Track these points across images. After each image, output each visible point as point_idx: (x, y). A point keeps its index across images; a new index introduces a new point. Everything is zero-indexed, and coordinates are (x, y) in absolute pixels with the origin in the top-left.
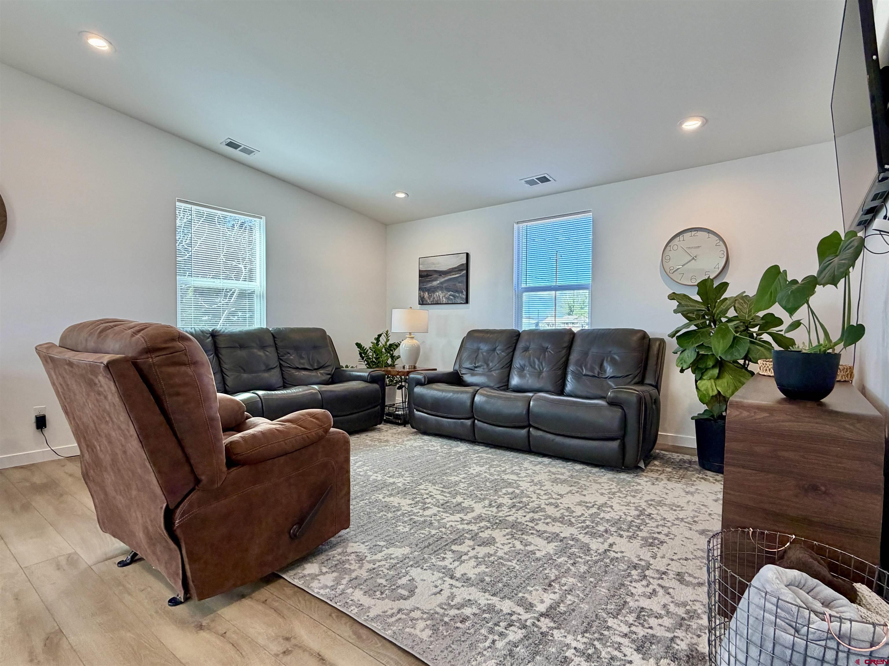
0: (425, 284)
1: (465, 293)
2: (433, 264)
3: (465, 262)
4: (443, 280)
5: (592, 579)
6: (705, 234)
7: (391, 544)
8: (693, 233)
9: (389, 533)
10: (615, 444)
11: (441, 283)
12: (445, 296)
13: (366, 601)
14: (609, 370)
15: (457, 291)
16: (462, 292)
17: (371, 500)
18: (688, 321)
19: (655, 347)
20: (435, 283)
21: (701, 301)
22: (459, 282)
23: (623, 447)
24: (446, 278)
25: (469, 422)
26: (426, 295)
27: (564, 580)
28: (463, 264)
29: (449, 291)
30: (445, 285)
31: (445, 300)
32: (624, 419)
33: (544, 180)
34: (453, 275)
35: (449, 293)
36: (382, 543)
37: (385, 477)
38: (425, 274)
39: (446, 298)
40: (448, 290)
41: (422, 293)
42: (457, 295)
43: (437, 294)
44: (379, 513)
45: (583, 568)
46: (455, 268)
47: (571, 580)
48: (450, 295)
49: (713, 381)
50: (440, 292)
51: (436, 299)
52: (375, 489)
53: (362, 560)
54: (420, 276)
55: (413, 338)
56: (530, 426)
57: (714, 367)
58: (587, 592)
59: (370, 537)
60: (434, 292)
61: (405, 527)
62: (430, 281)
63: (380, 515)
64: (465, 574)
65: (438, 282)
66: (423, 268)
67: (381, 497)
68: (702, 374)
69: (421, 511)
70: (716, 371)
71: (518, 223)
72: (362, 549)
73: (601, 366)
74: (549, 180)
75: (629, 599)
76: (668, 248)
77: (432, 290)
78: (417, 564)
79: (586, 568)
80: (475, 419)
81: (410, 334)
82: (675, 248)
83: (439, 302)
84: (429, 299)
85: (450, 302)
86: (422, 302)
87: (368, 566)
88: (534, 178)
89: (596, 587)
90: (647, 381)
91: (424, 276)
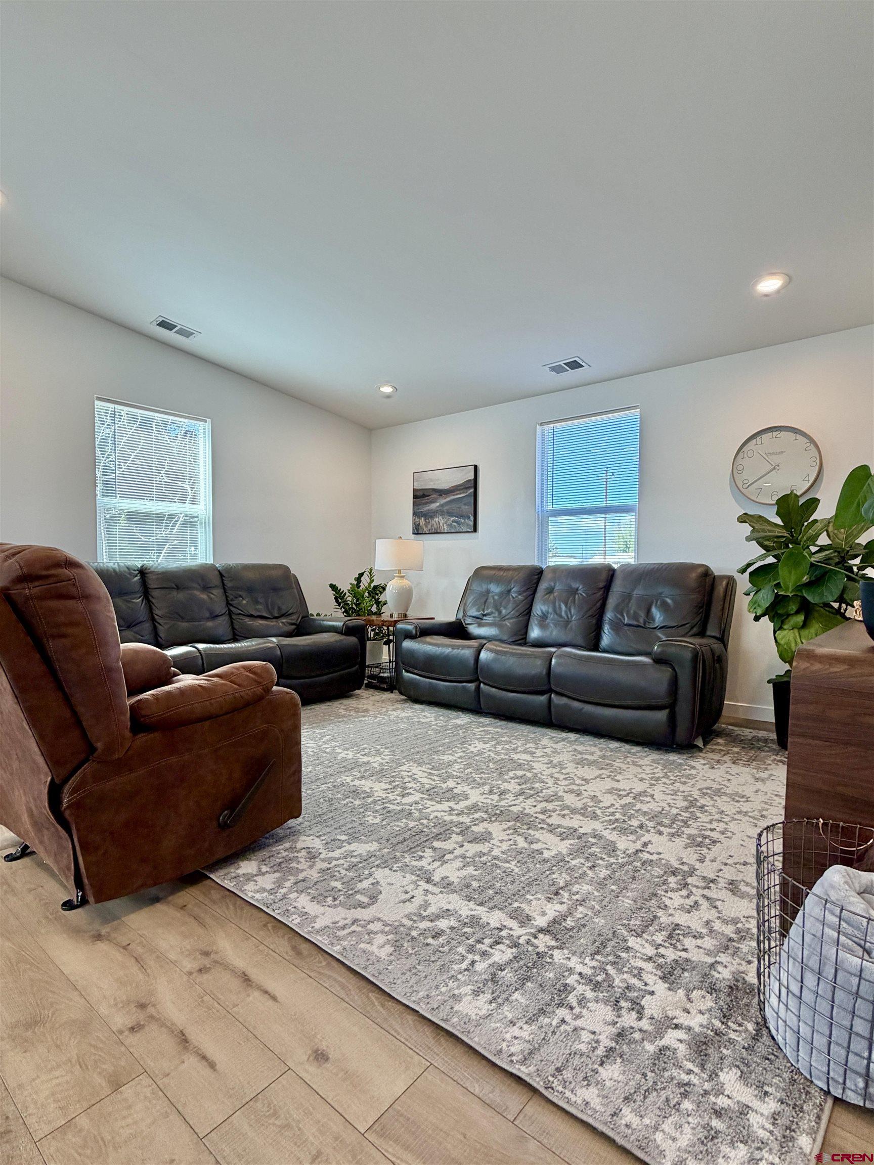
0: (420, 507)
1: (472, 518)
2: (431, 480)
3: (473, 477)
4: (445, 501)
5: (613, 887)
6: (791, 435)
7: (354, 837)
8: (775, 434)
9: (354, 825)
10: (661, 716)
11: (442, 506)
12: (446, 523)
13: (312, 908)
14: (658, 616)
15: (462, 516)
16: (469, 518)
17: (335, 784)
18: (765, 552)
19: (721, 588)
20: (434, 506)
21: (782, 524)
22: (465, 504)
23: (672, 718)
24: (448, 499)
25: (472, 686)
26: (422, 522)
27: (576, 888)
28: (470, 480)
29: (452, 516)
30: (445, 508)
31: (446, 529)
32: (674, 682)
33: (574, 365)
34: (457, 494)
35: (452, 519)
36: (343, 838)
37: (358, 755)
38: (421, 493)
39: (448, 525)
40: (450, 514)
41: (417, 520)
42: (463, 521)
43: (437, 519)
44: (344, 800)
45: (604, 873)
46: (460, 485)
47: (586, 888)
48: (454, 521)
49: (796, 631)
50: (440, 518)
51: (435, 526)
52: (343, 770)
53: (314, 857)
54: (415, 497)
55: (403, 577)
56: (550, 691)
57: (797, 612)
58: (604, 903)
59: (328, 830)
60: (432, 517)
61: (375, 817)
62: (426, 503)
63: (345, 802)
64: (447, 877)
65: (438, 504)
66: (418, 486)
67: (349, 779)
68: (783, 622)
69: (398, 798)
70: (800, 618)
71: (541, 424)
72: (316, 844)
73: (649, 611)
74: (582, 366)
75: (660, 913)
76: (741, 454)
77: (428, 516)
78: (385, 864)
79: (608, 872)
80: (481, 682)
81: (400, 571)
82: (750, 454)
83: (439, 531)
84: (427, 527)
85: (453, 531)
86: (417, 531)
87: (320, 865)
88: (561, 363)
89: (618, 897)
90: (708, 633)
91: (420, 496)
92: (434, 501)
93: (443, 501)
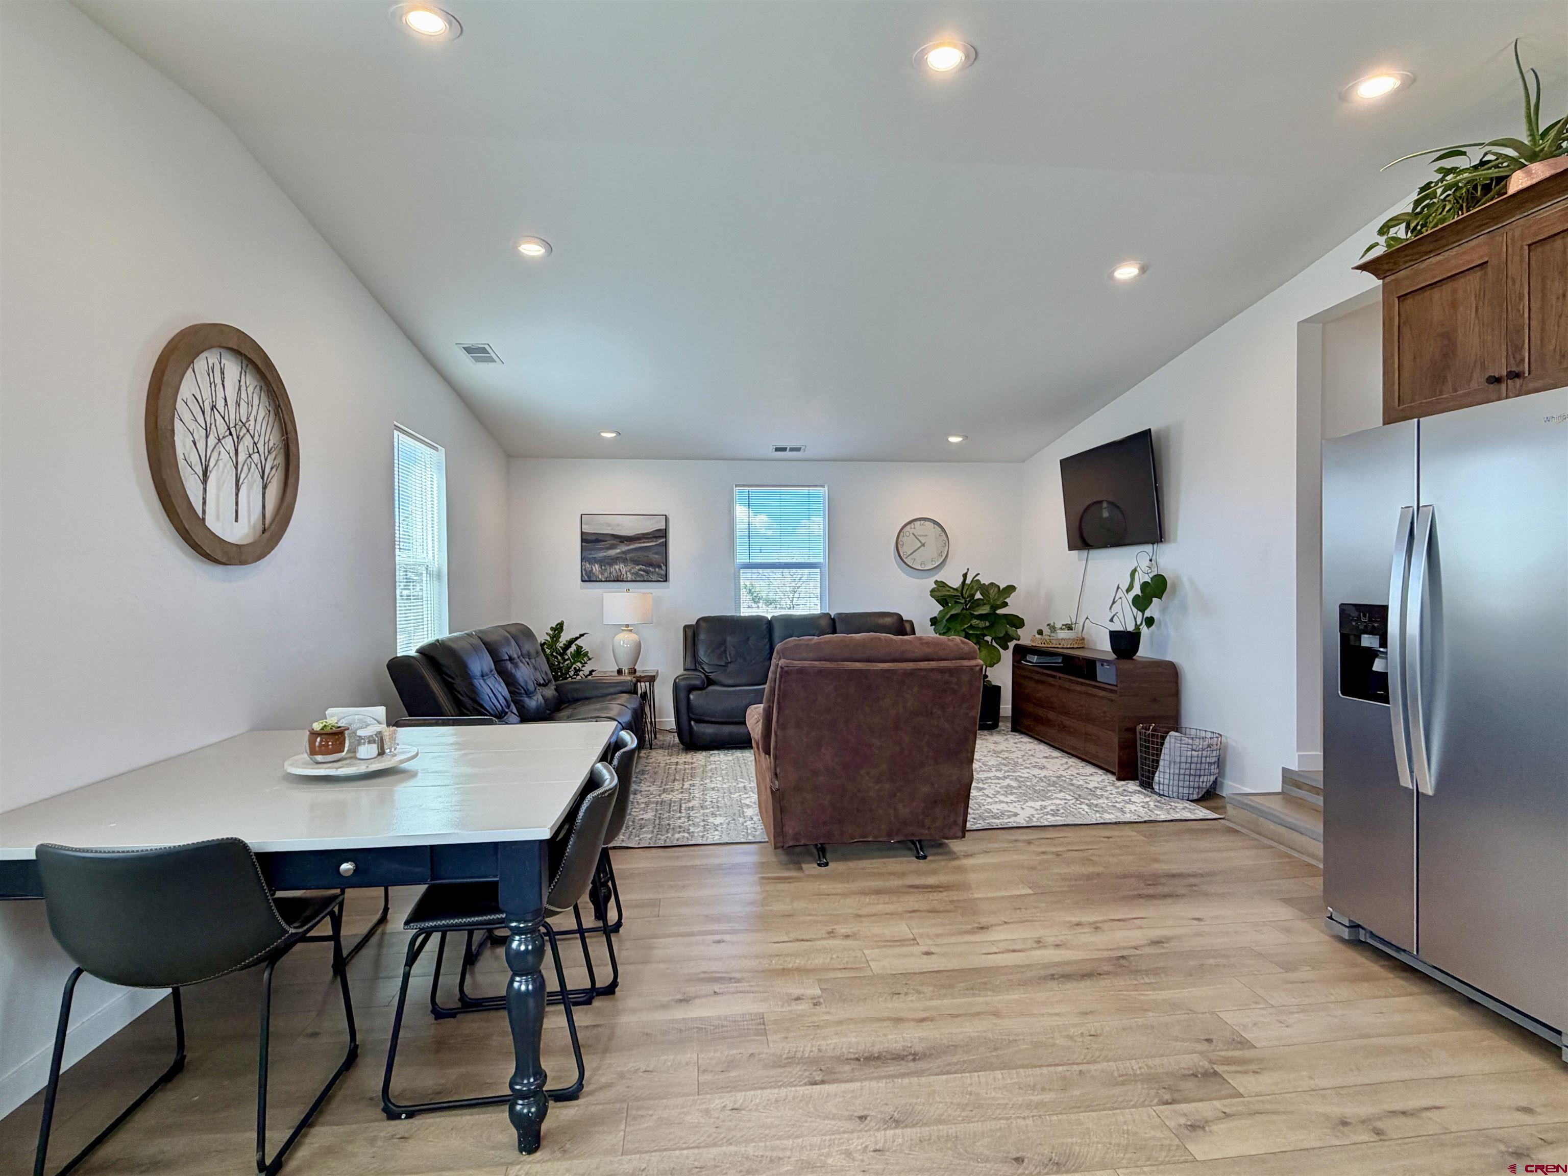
0: (593, 552)
1: (664, 568)
2: (609, 525)
3: (664, 527)
4: (627, 548)
6: (933, 525)
8: (922, 522)
11: (625, 553)
12: (630, 571)
15: (651, 565)
16: (660, 567)
20: (613, 553)
22: (656, 553)
24: (632, 547)
26: (596, 568)
28: (659, 530)
29: (638, 565)
30: (628, 556)
31: (629, 577)
33: (796, 450)
34: (644, 542)
35: (638, 567)
38: (594, 538)
39: (632, 574)
40: (636, 562)
41: (588, 565)
42: (651, 569)
43: (617, 567)
46: (647, 534)
48: (639, 570)
50: (622, 565)
51: (614, 573)
54: (583, 540)
55: (631, 631)
60: (611, 565)
62: (602, 549)
65: (618, 551)
66: (586, 529)
71: (736, 486)
74: (799, 451)
76: (902, 534)
77: (606, 562)
81: (627, 626)
82: (908, 534)
83: (620, 579)
84: (602, 574)
85: (638, 579)
88: (789, 447)
91: (590, 541)
92: (612, 547)
93: (625, 548)
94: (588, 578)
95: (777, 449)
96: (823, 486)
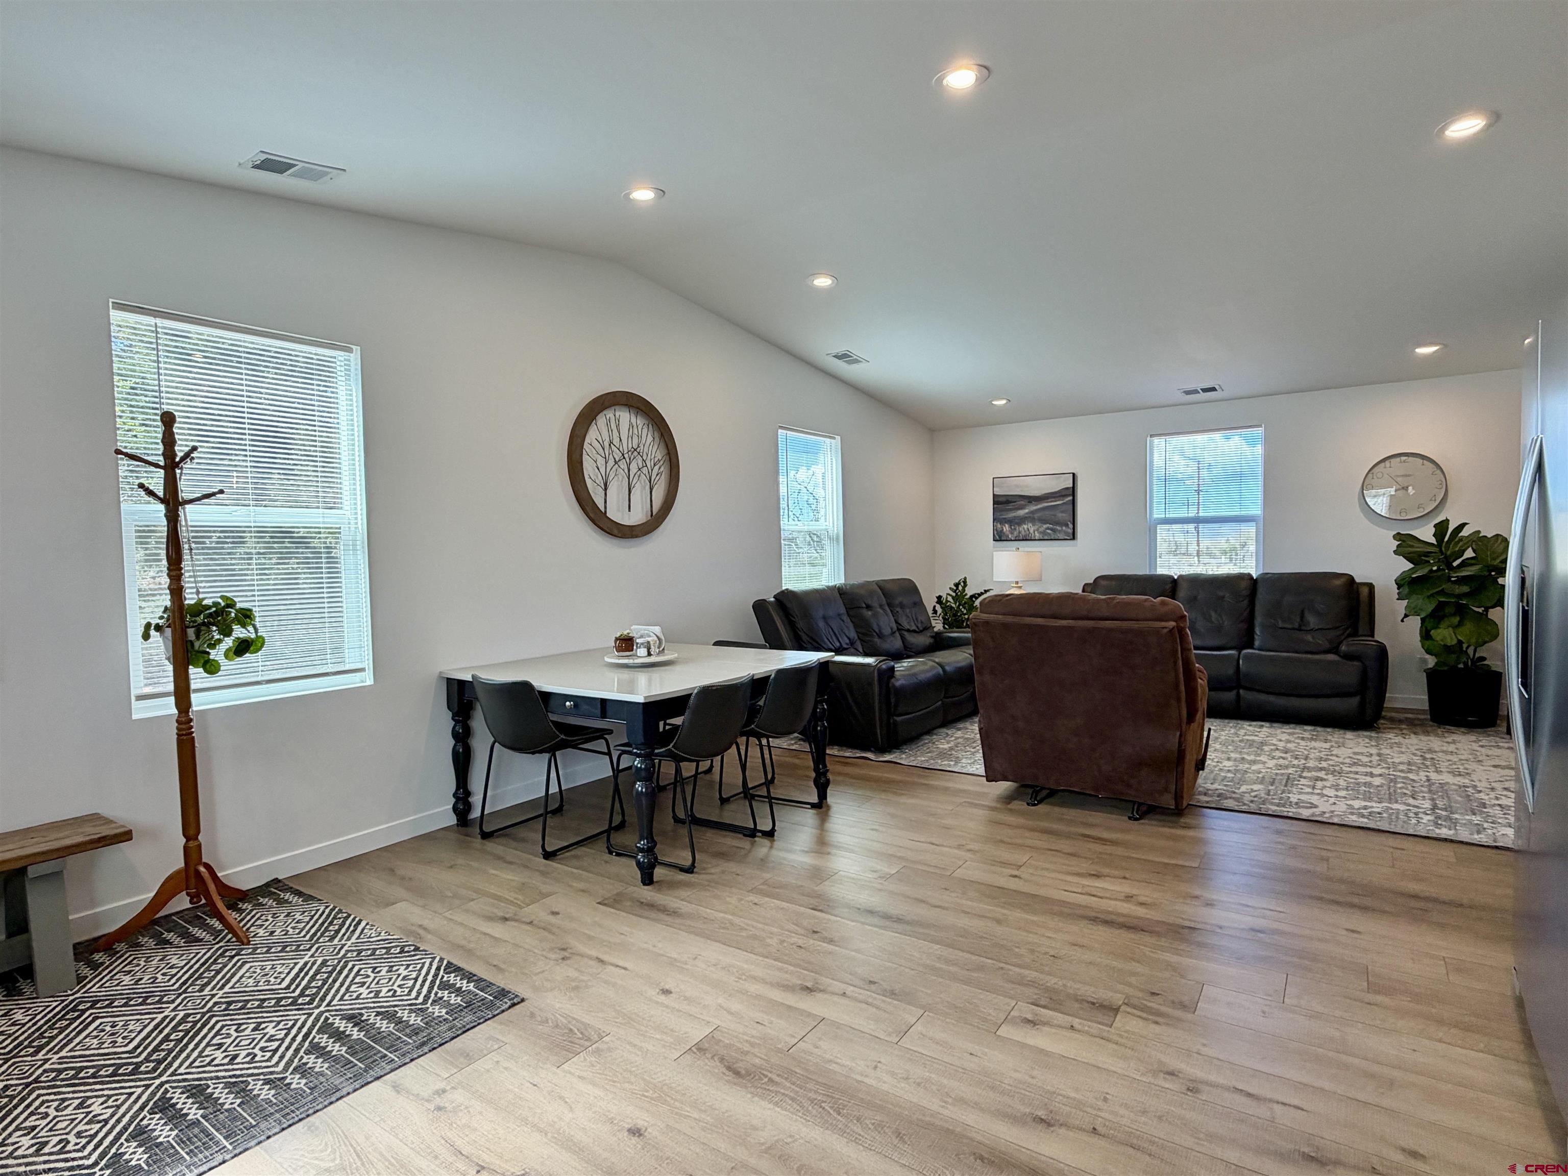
0: (1003, 513)
1: (1071, 526)
2: (1017, 486)
3: (1071, 485)
4: (1035, 508)
6: (1416, 461)
8: (1403, 459)
10: (1354, 701)
11: (1032, 512)
12: (1037, 530)
15: (1057, 523)
16: (1067, 525)
18: (1411, 566)
19: (1363, 592)
20: (1021, 513)
21: (1435, 543)
22: (1062, 512)
23: (1362, 704)
24: (1039, 506)
26: (1006, 528)
28: (1067, 488)
29: (1045, 523)
30: (1036, 516)
31: (1037, 536)
32: (1364, 672)
34: (1051, 502)
35: (1045, 526)
38: (1003, 499)
39: (1040, 533)
40: (1043, 521)
41: (999, 526)
42: (1059, 528)
43: (1025, 527)
46: (1054, 493)
48: (1048, 528)
50: (1030, 525)
51: (1023, 533)
54: (995, 503)
56: (1239, 686)
60: (1019, 524)
62: (1011, 510)
65: (1027, 511)
66: (998, 492)
71: (1151, 437)
73: (1302, 617)
74: (1216, 391)
76: (1370, 475)
77: (1015, 522)
81: (1017, 583)
82: (1380, 475)
83: (1028, 538)
84: (1012, 533)
85: (1046, 538)
86: (1000, 537)
91: (1002, 503)
92: (1022, 508)
93: (1033, 508)
94: (999, 537)
95: (1188, 393)
96: (1260, 426)
